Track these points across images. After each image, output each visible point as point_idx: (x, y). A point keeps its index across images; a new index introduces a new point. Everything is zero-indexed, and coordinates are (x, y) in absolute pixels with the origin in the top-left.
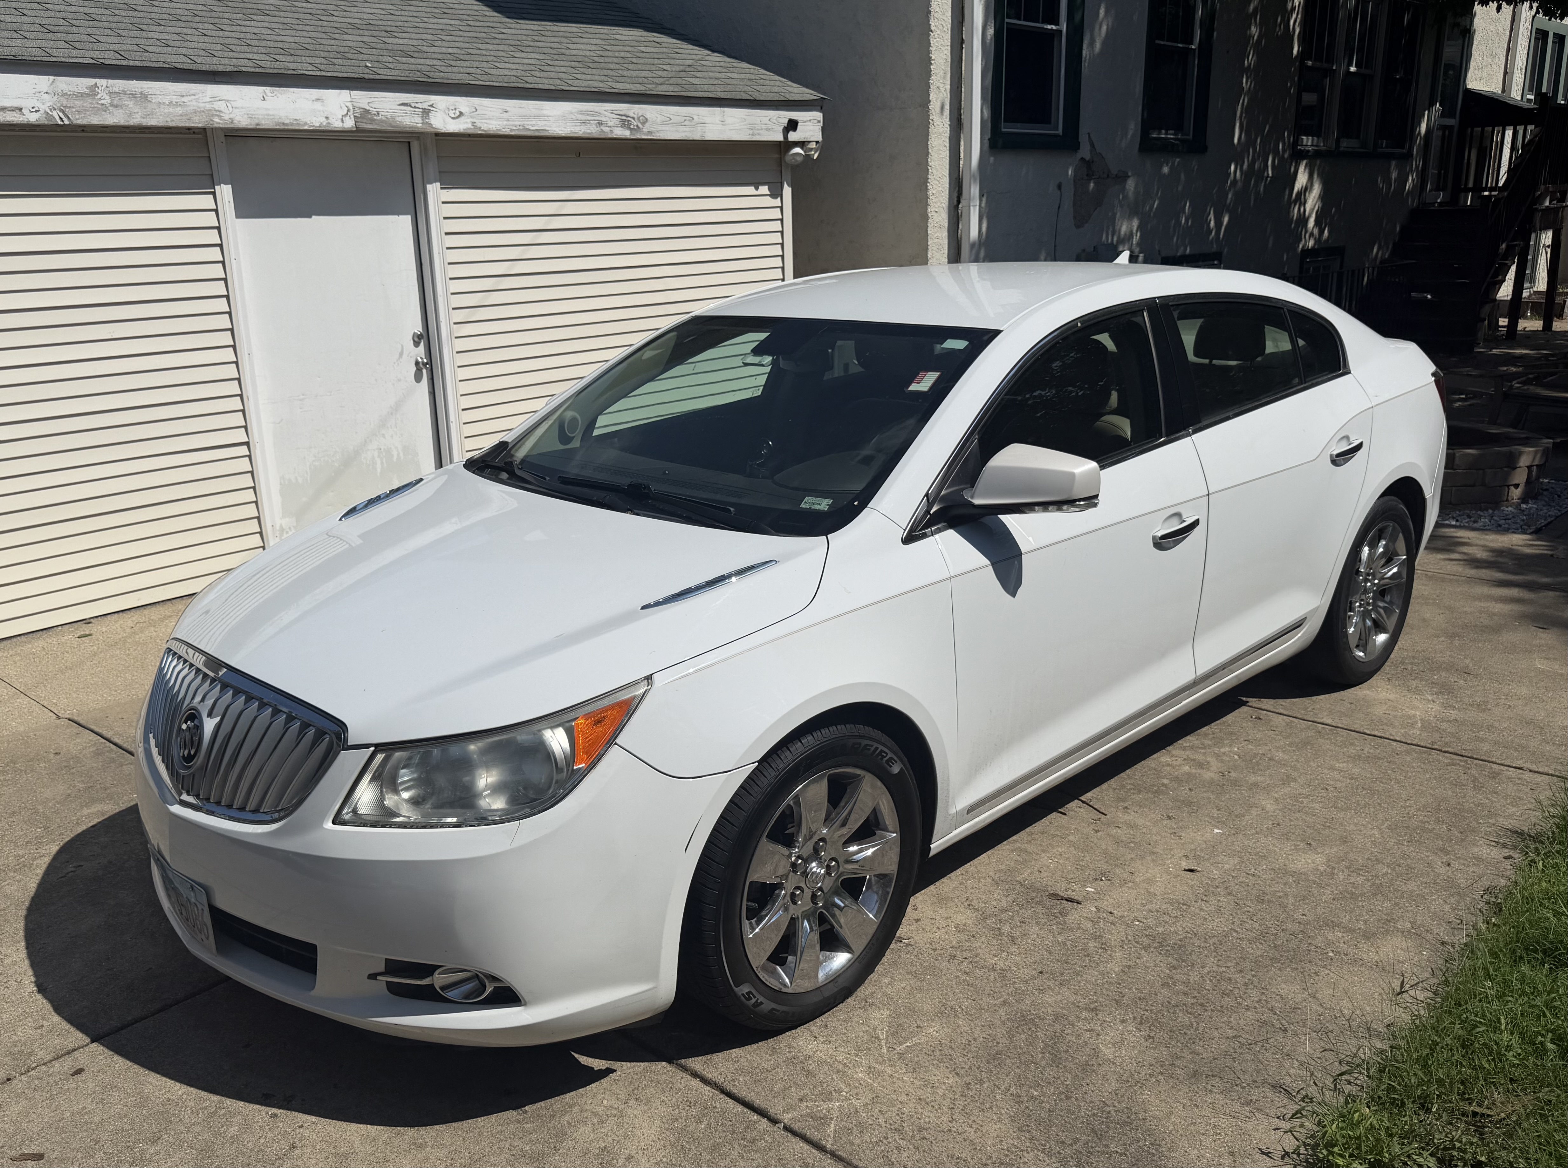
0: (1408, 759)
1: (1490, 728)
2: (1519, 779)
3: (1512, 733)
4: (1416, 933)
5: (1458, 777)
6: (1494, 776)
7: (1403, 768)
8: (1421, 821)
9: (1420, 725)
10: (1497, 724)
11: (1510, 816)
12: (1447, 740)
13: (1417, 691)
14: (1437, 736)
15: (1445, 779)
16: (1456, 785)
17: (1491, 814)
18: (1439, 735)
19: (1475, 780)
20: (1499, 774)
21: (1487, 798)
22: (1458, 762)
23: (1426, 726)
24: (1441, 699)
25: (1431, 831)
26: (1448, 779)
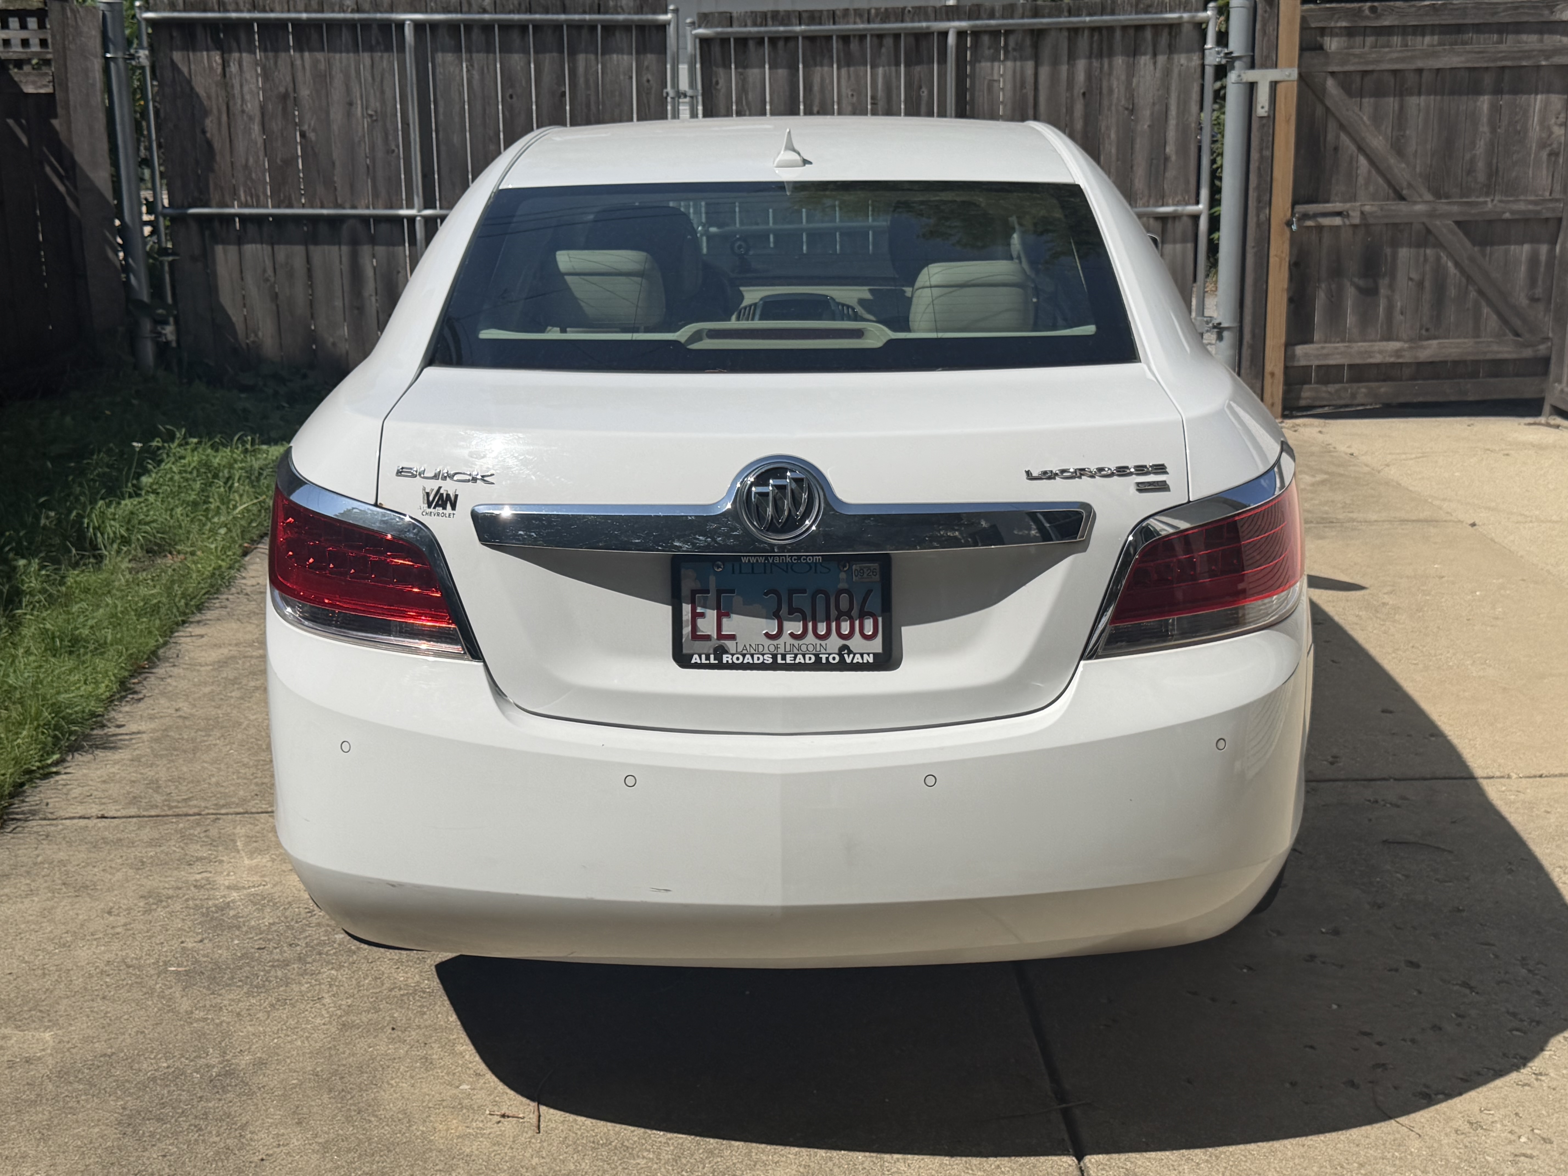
0: (241, 793)
1: (140, 865)
2: (104, 804)
3: (109, 863)
4: (193, 666)
5: (177, 787)
6: (135, 800)
7: (245, 781)
8: (210, 735)
9: (239, 844)
10: (131, 872)
11: (116, 763)
12: (198, 829)
13: (260, 902)
14: (214, 832)
15: (192, 782)
16: (179, 778)
17: (136, 759)
18: (210, 834)
19: (157, 790)
20: (130, 803)
21: (142, 774)
22: (180, 805)
23: (229, 842)
24: (219, 897)
25: (198, 730)
26: (188, 783)
